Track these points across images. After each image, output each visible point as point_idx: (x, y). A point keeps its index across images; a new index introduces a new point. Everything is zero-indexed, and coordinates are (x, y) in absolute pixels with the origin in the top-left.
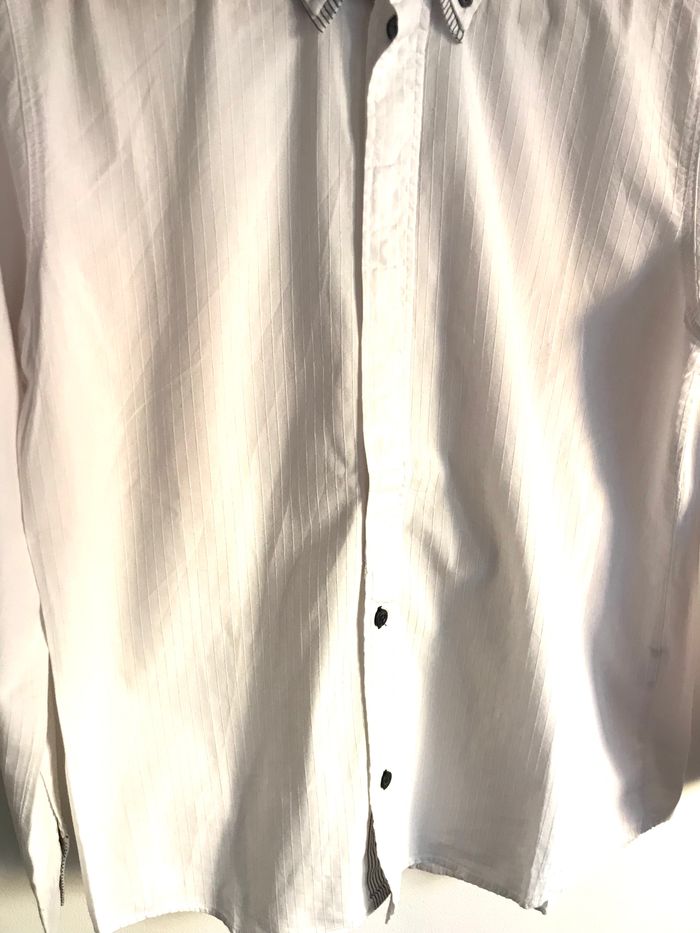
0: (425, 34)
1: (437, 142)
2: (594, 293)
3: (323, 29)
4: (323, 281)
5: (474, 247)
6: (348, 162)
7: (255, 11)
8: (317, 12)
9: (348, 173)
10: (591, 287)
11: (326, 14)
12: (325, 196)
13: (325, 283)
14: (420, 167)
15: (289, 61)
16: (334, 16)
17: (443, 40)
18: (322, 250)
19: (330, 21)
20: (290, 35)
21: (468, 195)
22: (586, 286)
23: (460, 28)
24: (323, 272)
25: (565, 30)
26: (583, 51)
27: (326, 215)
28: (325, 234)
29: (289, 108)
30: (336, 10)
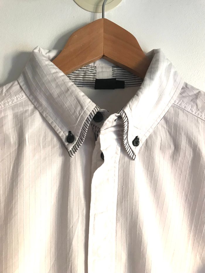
0: (119, 156)
1: (124, 201)
2: (202, 261)
3: (72, 156)
4: (69, 266)
5: (143, 251)
6: (83, 211)
7: (44, 147)
8: (70, 149)
9: (83, 215)
10: (200, 258)
11: (74, 150)
12: (71, 226)
13: (70, 266)
14: (117, 211)
15: (58, 166)
16: (77, 151)
17: (126, 159)
18: (69, 251)
19: (76, 153)
20: (59, 155)
21: (139, 226)
22: (198, 257)
23: (134, 154)
24: (69, 261)
25: (182, 154)
26: (190, 161)
27: (71, 235)
28: (71, 244)
29: (58, 185)
30: (78, 149)
